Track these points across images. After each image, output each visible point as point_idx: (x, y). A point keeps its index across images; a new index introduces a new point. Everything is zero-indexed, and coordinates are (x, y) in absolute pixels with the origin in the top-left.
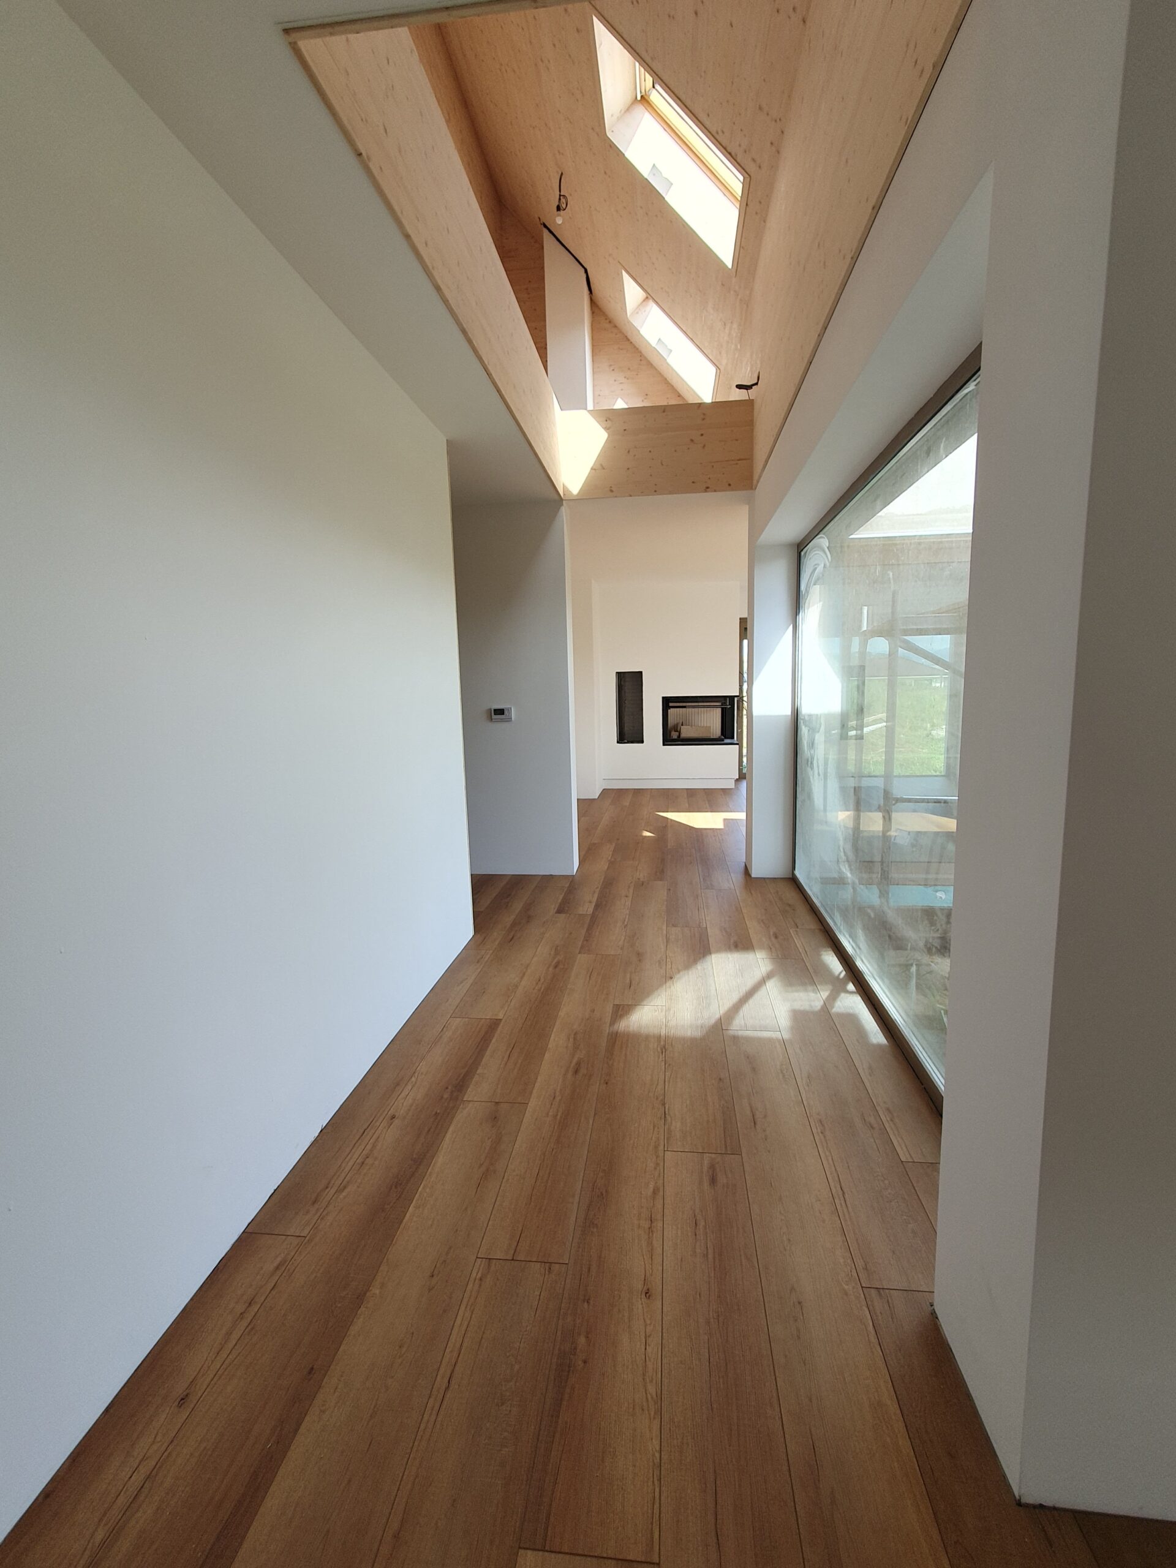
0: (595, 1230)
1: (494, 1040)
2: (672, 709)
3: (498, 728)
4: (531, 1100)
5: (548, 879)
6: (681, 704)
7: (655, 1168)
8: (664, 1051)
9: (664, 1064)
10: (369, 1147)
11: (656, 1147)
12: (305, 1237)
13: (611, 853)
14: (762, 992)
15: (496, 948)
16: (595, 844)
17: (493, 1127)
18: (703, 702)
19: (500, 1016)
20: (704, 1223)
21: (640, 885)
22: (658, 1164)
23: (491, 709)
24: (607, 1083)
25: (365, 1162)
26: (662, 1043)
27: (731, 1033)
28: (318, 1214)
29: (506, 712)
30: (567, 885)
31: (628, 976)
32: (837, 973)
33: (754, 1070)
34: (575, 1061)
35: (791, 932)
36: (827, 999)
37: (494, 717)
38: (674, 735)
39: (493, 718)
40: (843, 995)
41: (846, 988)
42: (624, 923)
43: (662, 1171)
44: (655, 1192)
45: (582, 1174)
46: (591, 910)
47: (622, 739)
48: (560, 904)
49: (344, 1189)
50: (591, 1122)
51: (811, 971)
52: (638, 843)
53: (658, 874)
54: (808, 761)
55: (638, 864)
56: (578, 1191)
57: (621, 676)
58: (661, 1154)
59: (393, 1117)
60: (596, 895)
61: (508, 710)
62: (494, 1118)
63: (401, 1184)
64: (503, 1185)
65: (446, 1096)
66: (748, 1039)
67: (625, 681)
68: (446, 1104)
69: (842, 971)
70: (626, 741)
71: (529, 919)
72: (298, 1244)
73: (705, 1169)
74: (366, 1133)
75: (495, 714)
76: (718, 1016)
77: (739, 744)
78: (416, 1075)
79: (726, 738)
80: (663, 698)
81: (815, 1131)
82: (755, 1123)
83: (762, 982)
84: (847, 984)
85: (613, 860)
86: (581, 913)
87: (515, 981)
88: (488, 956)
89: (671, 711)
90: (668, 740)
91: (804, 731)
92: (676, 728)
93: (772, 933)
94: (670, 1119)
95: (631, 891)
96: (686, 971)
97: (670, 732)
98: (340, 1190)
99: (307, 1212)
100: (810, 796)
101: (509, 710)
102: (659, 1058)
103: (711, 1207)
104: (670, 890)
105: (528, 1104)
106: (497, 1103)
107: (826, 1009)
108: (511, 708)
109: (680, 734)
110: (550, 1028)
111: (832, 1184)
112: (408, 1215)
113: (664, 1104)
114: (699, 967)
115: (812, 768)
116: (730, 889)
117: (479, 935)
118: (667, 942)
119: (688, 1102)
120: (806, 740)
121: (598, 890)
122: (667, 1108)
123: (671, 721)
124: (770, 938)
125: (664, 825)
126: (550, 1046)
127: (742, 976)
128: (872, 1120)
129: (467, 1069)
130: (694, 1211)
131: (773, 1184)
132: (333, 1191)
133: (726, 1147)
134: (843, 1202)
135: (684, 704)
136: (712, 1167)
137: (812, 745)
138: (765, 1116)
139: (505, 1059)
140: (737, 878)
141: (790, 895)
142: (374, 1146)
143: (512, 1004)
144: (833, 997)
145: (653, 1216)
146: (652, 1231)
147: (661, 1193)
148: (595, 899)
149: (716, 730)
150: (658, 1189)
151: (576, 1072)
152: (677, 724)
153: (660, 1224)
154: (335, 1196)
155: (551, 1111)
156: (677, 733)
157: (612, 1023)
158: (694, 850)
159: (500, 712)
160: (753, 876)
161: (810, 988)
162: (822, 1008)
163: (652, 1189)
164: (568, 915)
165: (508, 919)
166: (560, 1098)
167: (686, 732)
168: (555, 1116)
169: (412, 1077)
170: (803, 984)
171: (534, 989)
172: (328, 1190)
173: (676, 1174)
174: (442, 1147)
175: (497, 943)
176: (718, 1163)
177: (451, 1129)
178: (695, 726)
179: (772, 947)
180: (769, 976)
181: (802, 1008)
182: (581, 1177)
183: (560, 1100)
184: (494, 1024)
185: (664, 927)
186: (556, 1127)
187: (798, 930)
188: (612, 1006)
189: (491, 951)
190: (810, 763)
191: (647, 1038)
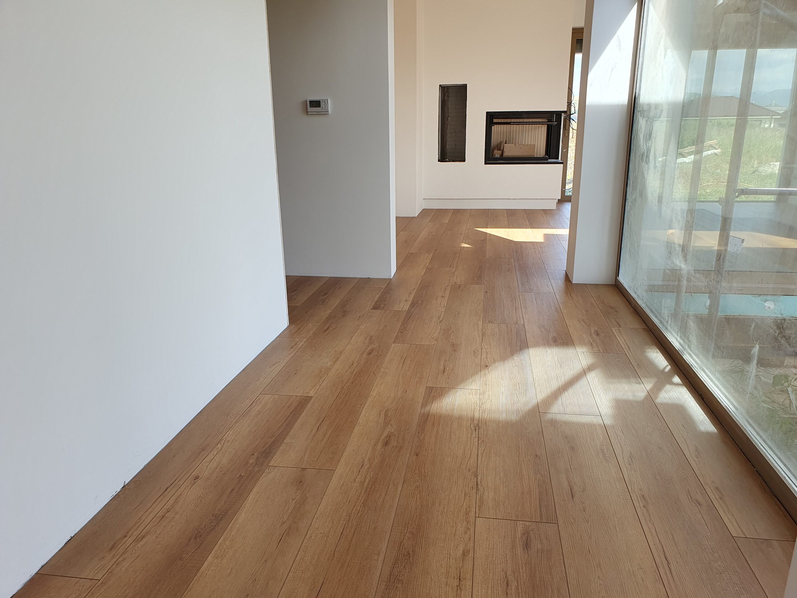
0: (400, 585)
1: (304, 414)
2: (495, 126)
3: (315, 122)
4: (339, 467)
5: (366, 282)
6: (506, 121)
7: (466, 533)
8: (477, 428)
9: (477, 440)
10: (171, 502)
11: (467, 513)
12: (100, 580)
13: (429, 261)
14: (583, 382)
15: (310, 337)
16: (413, 253)
17: (298, 490)
18: (528, 118)
19: (311, 394)
20: (516, 584)
21: (456, 289)
22: (468, 529)
23: (306, 101)
24: (417, 455)
25: (166, 516)
26: (476, 422)
27: (549, 416)
28: (114, 560)
29: (322, 104)
30: (384, 287)
31: (442, 363)
32: (662, 367)
33: (572, 448)
34: (385, 434)
35: (614, 331)
36: (651, 390)
37: (310, 109)
38: (497, 154)
39: (308, 111)
40: (668, 387)
41: (671, 380)
42: (439, 319)
43: (472, 535)
44: (465, 554)
45: (388, 534)
46: (407, 307)
47: (443, 158)
48: (376, 303)
49: (142, 539)
50: (400, 489)
51: (635, 364)
52: (456, 253)
53: (475, 279)
54: (643, 155)
55: (455, 271)
56: (384, 550)
57: (445, 90)
58: (472, 520)
59: (197, 478)
60: (412, 296)
61: (325, 103)
62: (299, 482)
63: (201, 536)
64: (305, 541)
65: (251, 461)
66: (567, 423)
67: (448, 96)
68: (251, 468)
69: (667, 366)
70: (447, 160)
71: (345, 313)
72: (91, 586)
73: (519, 534)
74: (168, 490)
75: (310, 107)
76: (534, 402)
77: (564, 163)
78: (222, 442)
79: (549, 158)
80: (487, 113)
81: (636, 504)
82: (572, 496)
83: (584, 373)
84: (673, 376)
85: (430, 266)
86: (397, 309)
87: (328, 364)
88: (302, 343)
89: (495, 128)
90: (490, 159)
91: (641, 123)
92: (499, 147)
93: (593, 331)
94: (482, 489)
95: (448, 292)
96: (502, 363)
97: (493, 152)
98: (137, 540)
99: (103, 558)
100: (642, 194)
101: (326, 101)
102: (472, 434)
103: (524, 569)
104: (487, 292)
105: (335, 470)
106: (304, 469)
107: (650, 398)
108: (328, 99)
109: (503, 153)
110: (361, 405)
111: (656, 555)
112: (206, 564)
113: (476, 476)
114: (516, 358)
115: (647, 162)
116: (550, 293)
117: (294, 326)
118: (483, 335)
119: (502, 475)
120: (643, 132)
121: (415, 291)
122: (479, 479)
123: (495, 140)
124: (591, 335)
125: (483, 239)
126: (360, 420)
127: (561, 367)
128: (700, 498)
129: (273, 439)
130: (506, 573)
131: (591, 551)
132: (130, 540)
133: (541, 516)
134: (668, 572)
135: (509, 121)
136: (526, 533)
137: (649, 136)
138: (584, 490)
139: (314, 431)
140: (558, 283)
141: (614, 300)
142: (176, 502)
143: (324, 384)
144: (658, 388)
145: (461, 575)
146: (460, 589)
147: (471, 555)
148: (411, 299)
149: (540, 150)
150: (468, 551)
151: (386, 444)
152: (501, 143)
153: (469, 583)
154: (133, 544)
155: (358, 477)
156: (500, 152)
157: (424, 405)
158: (513, 260)
159: (316, 104)
160: (573, 282)
161: (633, 380)
162: (646, 397)
163: (461, 552)
164: (384, 311)
165: (324, 313)
166: (368, 466)
167: (509, 151)
168: (362, 483)
169: (218, 444)
170: (627, 377)
171: (347, 372)
172: (125, 539)
173: (487, 539)
174: (245, 506)
175: (311, 332)
176: (532, 530)
177: (255, 490)
178: (518, 144)
179: (592, 343)
180: (590, 368)
181: (624, 397)
182: (387, 538)
183: (369, 468)
184: (304, 401)
185: (480, 323)
186: (363, 492)
187: (620, 328)
188: (425, 387)
189: (305, 339)
190: (645, 157)
191: (460, 418)
